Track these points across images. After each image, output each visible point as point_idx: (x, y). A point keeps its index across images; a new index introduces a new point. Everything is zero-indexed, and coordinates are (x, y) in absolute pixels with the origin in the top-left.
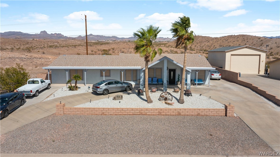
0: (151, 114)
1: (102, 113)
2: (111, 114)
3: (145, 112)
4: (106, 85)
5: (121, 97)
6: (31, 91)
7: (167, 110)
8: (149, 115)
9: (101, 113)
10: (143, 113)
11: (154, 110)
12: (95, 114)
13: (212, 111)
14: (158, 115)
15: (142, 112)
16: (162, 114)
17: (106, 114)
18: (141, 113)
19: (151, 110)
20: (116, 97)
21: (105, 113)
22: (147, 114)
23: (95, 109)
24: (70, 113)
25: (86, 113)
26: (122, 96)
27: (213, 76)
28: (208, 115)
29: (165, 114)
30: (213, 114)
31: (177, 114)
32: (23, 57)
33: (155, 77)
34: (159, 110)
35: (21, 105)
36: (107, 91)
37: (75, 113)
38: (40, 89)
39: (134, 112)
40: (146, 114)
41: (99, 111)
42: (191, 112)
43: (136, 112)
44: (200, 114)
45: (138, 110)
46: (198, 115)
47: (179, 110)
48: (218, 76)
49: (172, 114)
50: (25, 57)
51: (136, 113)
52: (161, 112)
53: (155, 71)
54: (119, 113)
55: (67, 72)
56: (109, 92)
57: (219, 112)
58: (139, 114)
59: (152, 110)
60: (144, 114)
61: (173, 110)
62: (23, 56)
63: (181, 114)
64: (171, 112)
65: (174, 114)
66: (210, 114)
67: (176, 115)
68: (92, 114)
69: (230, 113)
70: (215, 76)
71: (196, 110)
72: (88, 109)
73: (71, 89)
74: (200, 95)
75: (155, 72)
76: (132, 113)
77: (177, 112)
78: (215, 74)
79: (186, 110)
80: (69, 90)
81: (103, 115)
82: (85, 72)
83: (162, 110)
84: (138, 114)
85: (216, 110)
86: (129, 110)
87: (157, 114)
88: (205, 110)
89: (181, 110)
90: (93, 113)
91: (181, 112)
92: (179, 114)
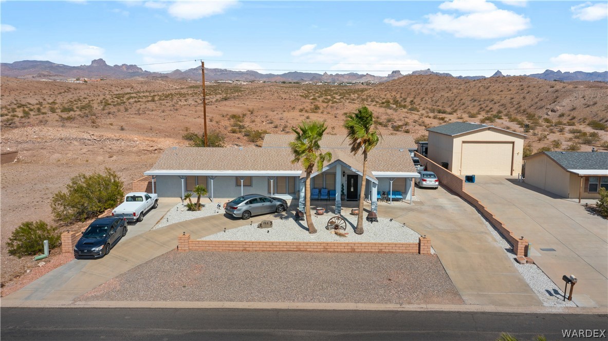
0: (313, 250)
1: (244, 249)
2: (256, 251)
3: (305, 247)
4: (247, 203)
5: (269, 223)
6: (134, 214)
7: (336, 245)
8: (310, 251)
9: (241, 249)
10: (302, 249)
11: (318, 245)
12: (234, 250)
13: (399, 247)
14: (324, 251)
15: (301, 247)
16: (328, 250)
17: (249, 251)
18: (299, 249)
19: (312, 244)
20: (262, 224)
21: (247, 249)
22: (308, 250)
23: (233, 243)
24: (198, 248)
25: (220, 248)
26: (271, 222)
27: (424, 183)
28: (395, 252)
29: (333, 250)
30: (401, 251)
31: (349, 250)
32: (86, 138)
33: (324, 187)
34: (324, 245)
35: (123, 236)
36: (248, 214)
37: (205, 248)
38: (145, 210)
39: (289, 247)
40: (306, 251)
41: (239, 246)
42: (370, 248)
43: (291, 247)
44: (383, 250)
45: (295, 244)
46: (380, 251)
47: (353, 245)
48: (433, 182)
49: (342, 250)
50: (90, 138)
51: (292, 249)
52: (327, 247)
53: (324, 176)
54: (268, 249)
55: (183, 180)
56: (252, 215)
57: (409, 248)
58: (296, 251)
59: (315, 244)
60: (303, 251)
61: (344, 245)
62: (86, 136)
63: (356, 250)
64: (341, 248)
65: (346, 250)
66: (397, 251)
67: (348, 252)
68: (229, 250)
69: (425, 249)
70: (428, 182)
71: (377, 245)
72: (223, 243)
73: (191, 208)
74: (391, 220)
75: (324, 180)
76: (286, 249)
77: (350, 248)
78: (427, 179)
79: (363, 245)
80: (188, 210)
81: (244, 251)
82: (212, 180)
83: (329, 245)
84: (295, 249)
85: (405, 246)
86: (282, 244)
87: (322, 250)
88: (390, 245)
89: (356, 245)
90: (231, 248)
91: (355, 248)
92: (353, 251)
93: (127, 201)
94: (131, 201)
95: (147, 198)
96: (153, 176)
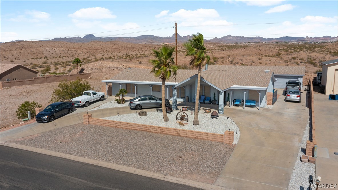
0: (154, 131)
1: (116, 126)
2: (122, 128)
3: (150, 129)
4: (139, 100)
5: (145, 113)
6: (81, 102)
7: (168, 130)
8: (152, 132)
9: (115, 126)
10: (148, 130)
11: (157, 128)
12: (111, 126)
13: (210, 136)
14: (160, 133)
15: (147, 128)
16: (163, 132)
17: (119, 127)
19: (154, 128)
20: (141, 113)
21: (118, 126)
22: (151, 131)
23: (111, 122)
24: (93, 123)
25: (104, 124)
27: (288, 97)
28: (207, 140)
29: (166, 133)
30: (211, 139)
31: (177, 134)
33: (203, 95)
34: (161, 129)
35: (69, 113)
36: (140, 107)
37: (97, 123)
38: (90, 100)
39: (140, 128)
40: (150, 131)
41: (114, 124)
42: (190, 134)
43: (142, 128)
44: (199, 137)
45: (143, 126)
46: (197, 138)
47: (179, 131)
48: (295, 97)
49: (172, 134)
51: (142, 129)
52: (163, 131)
54: (129, 128)
55: (122, 85)
56: (142, 108)
57: (217, 138)
58: (144, 131)
59: (155, 128)
60: (148, 131)
61: (173, 130)
63: (181, 135)
64: (171, 132)
65: (174, 134)
66: (209, 139)
67: (176, 135)
68: (109, 126)
69: (228, 140)
70: (291, 97)
71: (194, 133)
72: (105, 121)
74: (228, 118)
76: (138, 129)
77: (177, 133)
78: (291, 95)
79: (185, 132)
80: (117, 103)
81: (116, 128)
82: (136, 87)
83: (164, 129)
84: (144, 130)
85: (214, 136)
86: (136, 125)
87: (159, 132)
88: (204, 134)
89: (181, 131)
90: (109, 125)
91: (180, 133)
92: (179, 135)
93: (84, 95)
94: (86, 95)
95: (94, 94)
96: (107, 83)
